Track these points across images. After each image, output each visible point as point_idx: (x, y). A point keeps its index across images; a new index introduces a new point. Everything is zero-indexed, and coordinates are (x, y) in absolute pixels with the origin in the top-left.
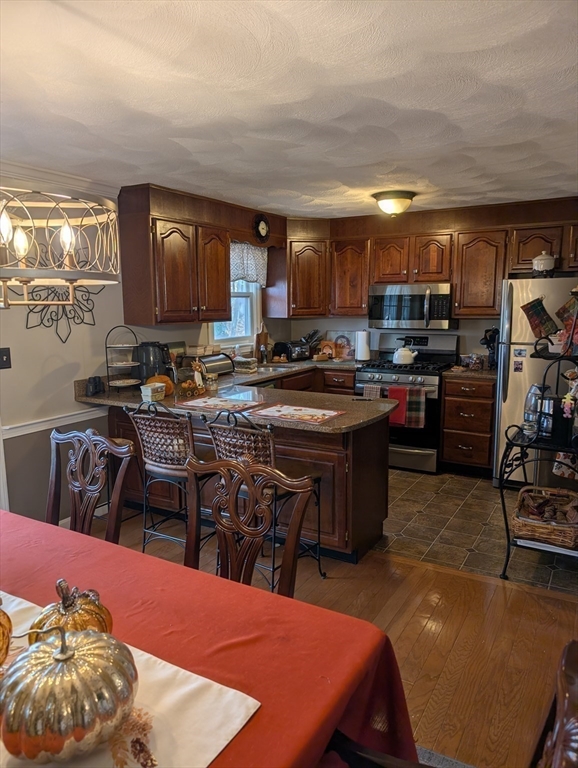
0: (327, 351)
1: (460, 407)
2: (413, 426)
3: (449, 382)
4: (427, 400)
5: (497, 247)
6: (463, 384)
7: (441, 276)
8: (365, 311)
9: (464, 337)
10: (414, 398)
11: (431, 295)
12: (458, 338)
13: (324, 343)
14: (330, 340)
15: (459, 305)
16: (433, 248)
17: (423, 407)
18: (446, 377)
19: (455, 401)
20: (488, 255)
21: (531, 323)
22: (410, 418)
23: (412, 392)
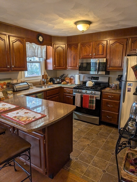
0: (67, 81)
1: (107, 103)
2: (91, 109)
3: (104, 94)
4: (96, 100)
5: (123, 45)
6: (109, 95)
7: (103, 56)
8: (78, 68)
9: (111, 77)
10: (92, 99)
11: (99, 63)
12: (109, 78)
13: (67, 78)
14: (69, 77)
15: (109, 66)
16: (100, 46)
17: (95, 102)
18: (103, 92)
19: (106, 101)
20: (120, 48)
21: (135, 73)
22: (90, 106)
23: (91, 97)
